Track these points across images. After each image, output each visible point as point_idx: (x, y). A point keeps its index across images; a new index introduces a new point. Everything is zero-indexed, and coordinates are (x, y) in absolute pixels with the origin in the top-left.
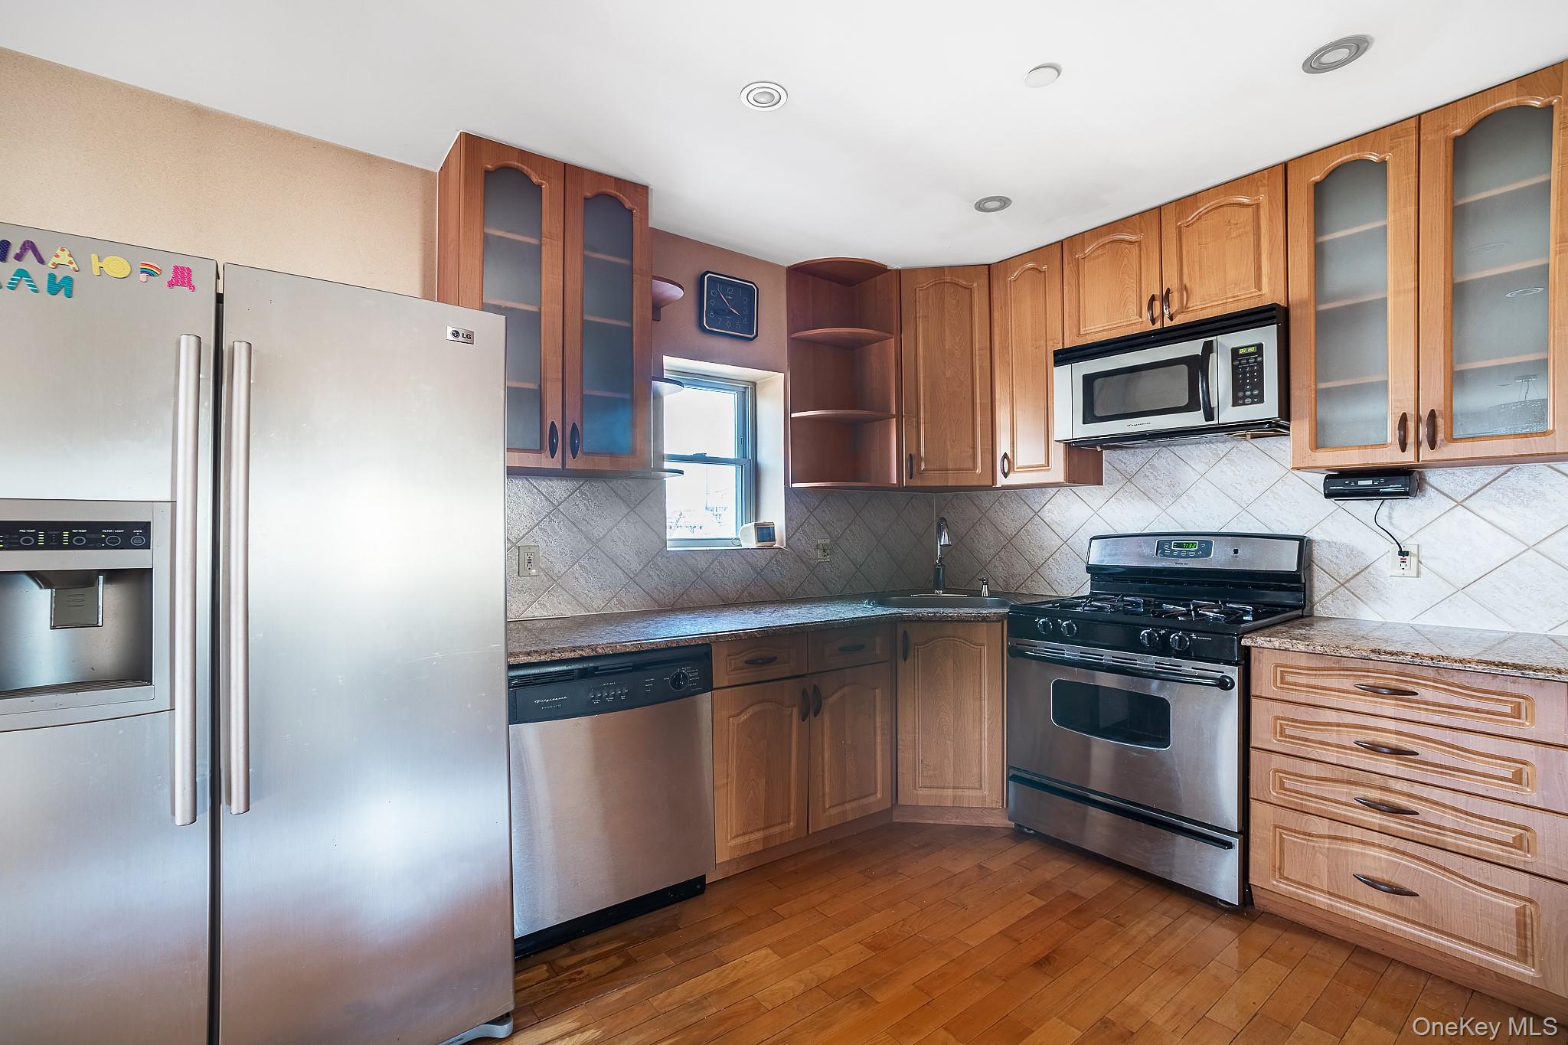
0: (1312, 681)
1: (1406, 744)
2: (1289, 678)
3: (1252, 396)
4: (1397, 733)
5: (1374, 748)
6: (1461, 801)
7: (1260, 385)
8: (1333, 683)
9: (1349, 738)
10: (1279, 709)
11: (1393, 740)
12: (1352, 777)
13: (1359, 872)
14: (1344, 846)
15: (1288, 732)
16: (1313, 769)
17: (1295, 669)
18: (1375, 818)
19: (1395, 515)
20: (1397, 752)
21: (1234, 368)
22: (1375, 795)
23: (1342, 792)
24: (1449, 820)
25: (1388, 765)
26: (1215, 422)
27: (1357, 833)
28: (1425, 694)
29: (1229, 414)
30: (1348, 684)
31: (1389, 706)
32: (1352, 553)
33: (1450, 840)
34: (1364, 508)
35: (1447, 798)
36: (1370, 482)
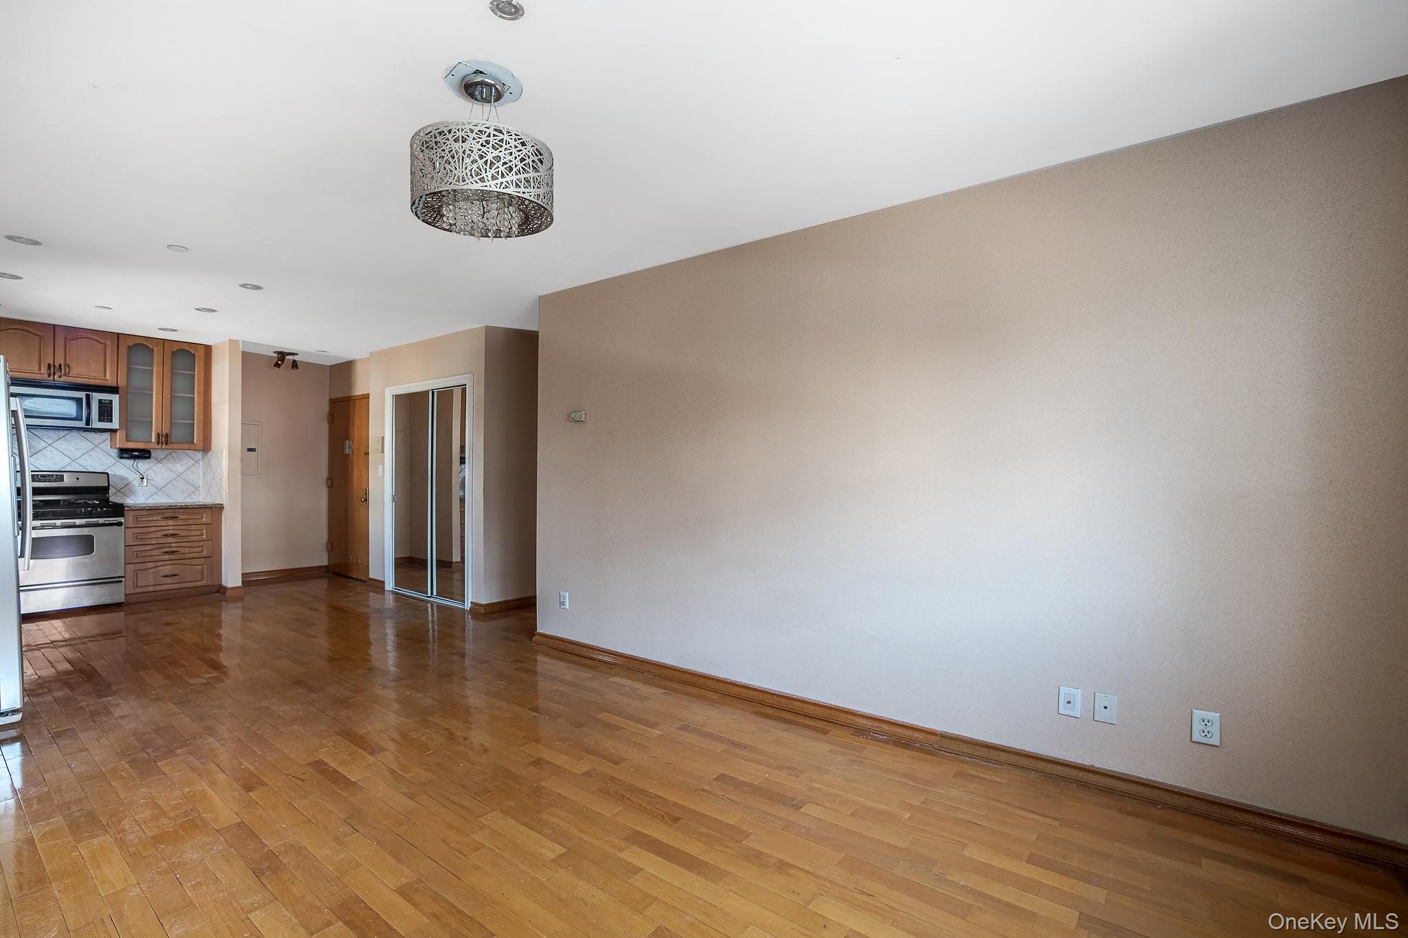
0: (147, 519)
1: (175, 532)
2: (138, 519)
3: (107, 419)
4: (173, 530)
5: (166, 536)
6: (190, 544)
7: (111, 416)
8: (154, 518)
9: (159, 534)
10: (136, 530)
11: (172, 532)
12: (160, 546)
13: (163, 575)
14: (157, 569)
15: (138, 537)
16: (148, 548)
17: (141, 516)
18: (167, 557)
19: (139, 465)
20: (173, 535)
21: (99, 407)
22: (167, 550)
23: (157, 552)
24: (186, 550)
25: (171, 540)
26: (90, 427)
27: (162, 563)
28: (181, 517)
29: (96, 424)
30: (159, 518)
31: (171, 522)
32: (123, 478)
33: (187, 556)
34: (129, 462)
35: (186, 544)
36: (137, 453)
